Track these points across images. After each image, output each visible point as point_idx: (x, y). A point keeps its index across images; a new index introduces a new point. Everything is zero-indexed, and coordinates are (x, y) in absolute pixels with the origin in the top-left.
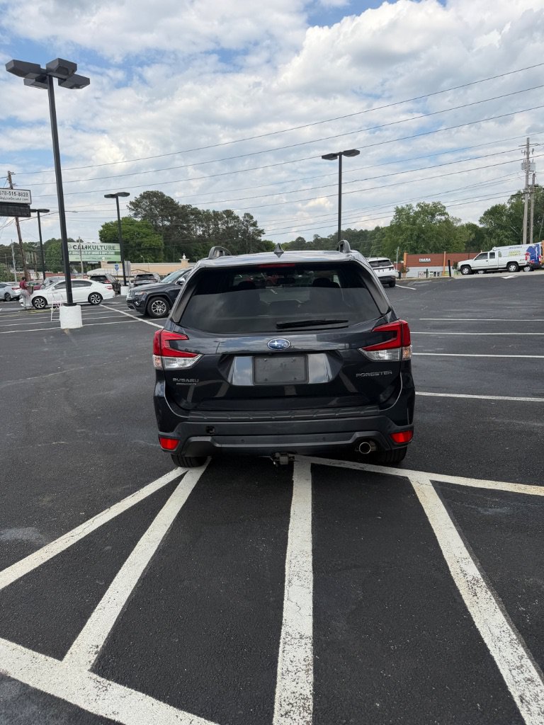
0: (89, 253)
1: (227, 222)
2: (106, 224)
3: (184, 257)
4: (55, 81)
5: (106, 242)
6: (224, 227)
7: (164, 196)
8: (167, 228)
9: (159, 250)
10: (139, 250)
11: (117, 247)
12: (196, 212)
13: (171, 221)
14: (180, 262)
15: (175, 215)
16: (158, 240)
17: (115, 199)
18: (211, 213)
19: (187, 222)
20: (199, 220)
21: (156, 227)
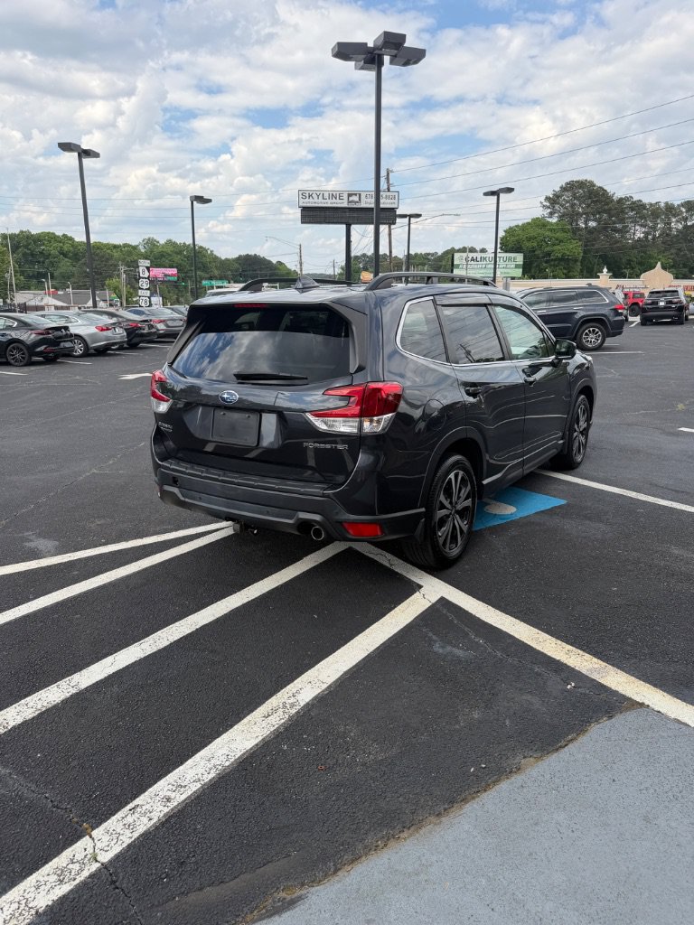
0: (484, 266)
1: (686, 219)
2: (510, 228)
3: (605, 270)
4: (387, 59)
5: (506, 252)
6: (680, 226)
7: (594, 186)
8: (590, 231)
9: (576, 261)
10: (546, 262)
11: (520, 258)
12: (638, 207)
13: (598, 221)
14: (598, 277)
15: (605, 211)
16: (575, 248)
17: (496, 197)
18: (662, 205)
19: (622, 221)
20: (641, 218)
21: (576, 230)
